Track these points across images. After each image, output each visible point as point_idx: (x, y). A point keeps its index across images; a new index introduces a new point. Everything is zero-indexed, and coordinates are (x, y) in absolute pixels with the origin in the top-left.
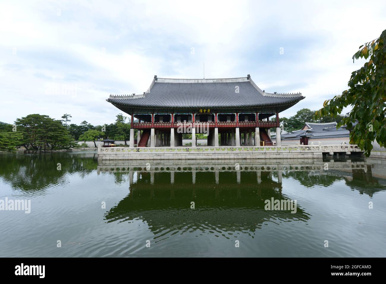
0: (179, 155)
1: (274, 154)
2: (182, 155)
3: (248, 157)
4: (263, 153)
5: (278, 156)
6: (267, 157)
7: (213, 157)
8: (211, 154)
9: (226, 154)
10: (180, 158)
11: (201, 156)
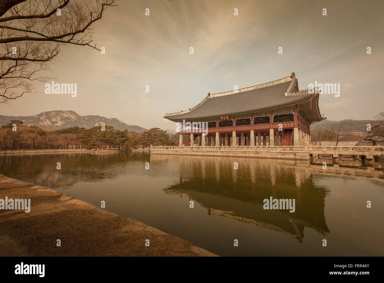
1: (253, 153)
5: (257, 155)
6: (247, 155)
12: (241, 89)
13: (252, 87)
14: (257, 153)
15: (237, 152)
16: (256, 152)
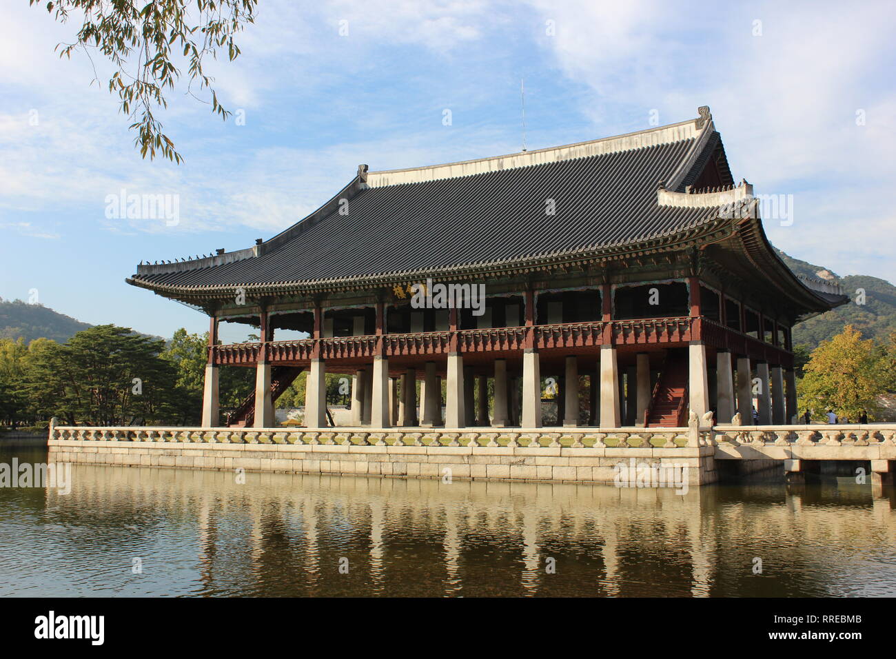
0: (219, 454)
1: (504, 460)
2: (225, 454)
3: (413, 469)
4: (462, 456)
5: (517, 471)
6: (478, 471)
7: (308, 465)
8: (302, 456)
9: (342, 456)
10: (220, 463)
11: (273, 461)
12: (507, 157)
13: (548, 150)
14: (519, 459)
15: (439, 459)
16: (515, 456)
